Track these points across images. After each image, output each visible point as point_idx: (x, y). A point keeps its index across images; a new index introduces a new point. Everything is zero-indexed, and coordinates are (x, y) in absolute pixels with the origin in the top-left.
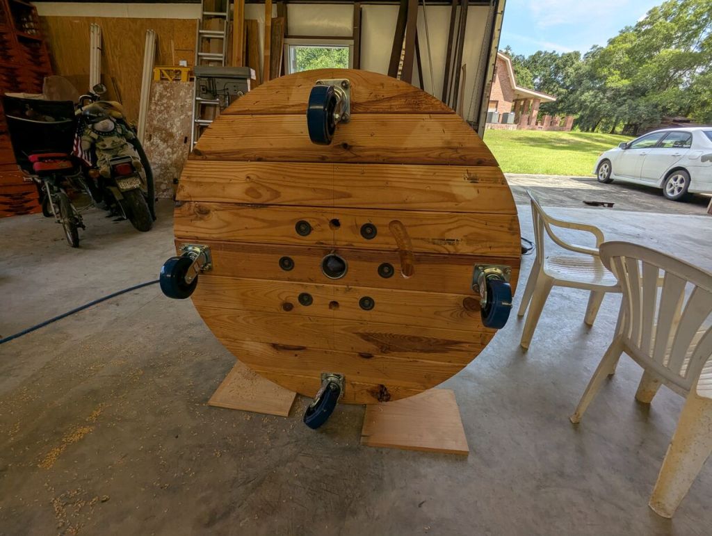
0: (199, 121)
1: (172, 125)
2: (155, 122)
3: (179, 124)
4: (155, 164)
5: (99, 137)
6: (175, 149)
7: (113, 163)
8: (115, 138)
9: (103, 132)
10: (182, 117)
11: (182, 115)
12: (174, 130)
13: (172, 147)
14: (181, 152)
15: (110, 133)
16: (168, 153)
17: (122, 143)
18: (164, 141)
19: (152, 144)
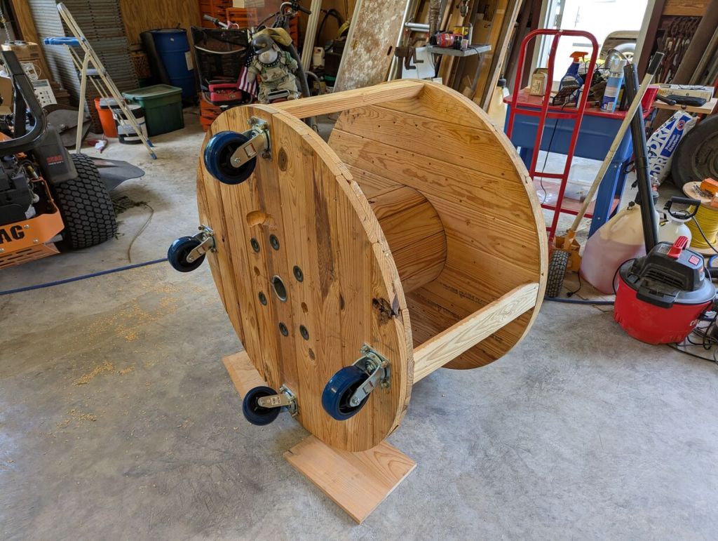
0: (410, 24)
1: (380, 29)
2: (364, 25)
3: (387, 27)
4: (352, 79)
5: (262, 68)
6: (376, 63)
8: (277, 70)
9: (265, 64)
10: (393, 18)
11: (394, 15)
12: (381, 36)
13: (374, 59)
14: (381, 67)
15: (272, 65)
16: (368, 66)
17: (283, 75)
18: (368, 50)
19: (355, 54)
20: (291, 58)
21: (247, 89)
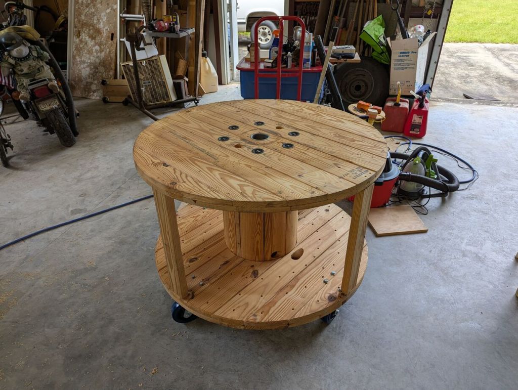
0: (124, 15)
1: (98, 20)
2: (83, 17)
3: (105, 19)
4: (84, 62)
6: (102, 47)
7: (31, 87)
8: (31, 62)
9: (19, 58)
10: (108, 11)
11: (108, 8)
12: (101, 26)
13: (100, 44)
14: (108, 50)
16: (96, 51)
17: (38, 67)
18: (93, 38)
19: (81, 41)
20: (42, 51)
21: (5, 83)
